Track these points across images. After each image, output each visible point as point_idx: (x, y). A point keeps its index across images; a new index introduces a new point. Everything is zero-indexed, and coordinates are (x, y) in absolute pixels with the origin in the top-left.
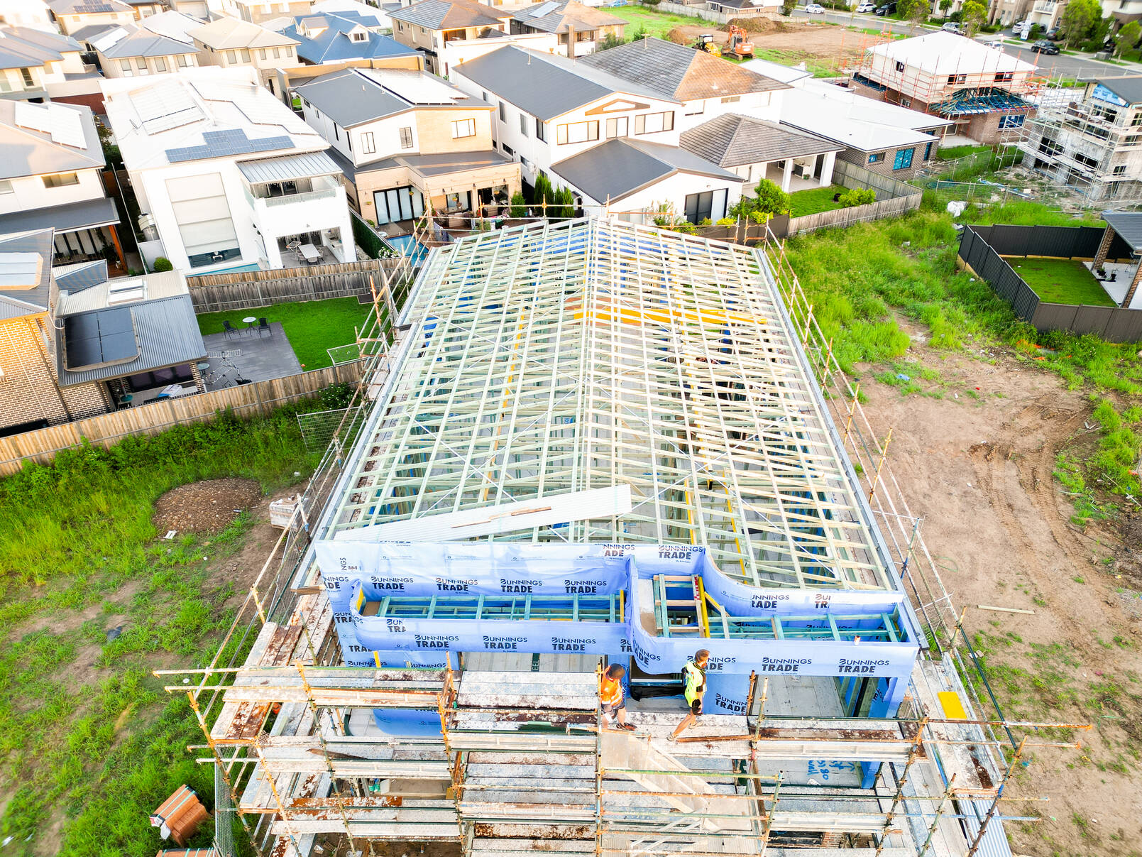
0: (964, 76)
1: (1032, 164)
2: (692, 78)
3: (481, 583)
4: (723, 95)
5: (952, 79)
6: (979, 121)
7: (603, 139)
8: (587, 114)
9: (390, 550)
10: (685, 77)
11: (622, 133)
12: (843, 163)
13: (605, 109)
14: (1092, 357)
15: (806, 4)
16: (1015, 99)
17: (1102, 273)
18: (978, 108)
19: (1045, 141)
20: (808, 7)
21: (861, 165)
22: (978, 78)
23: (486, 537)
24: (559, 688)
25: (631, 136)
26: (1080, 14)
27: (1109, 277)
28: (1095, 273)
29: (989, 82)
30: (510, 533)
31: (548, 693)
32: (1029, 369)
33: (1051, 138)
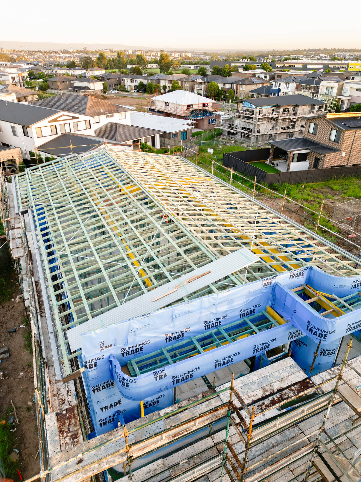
0: (192, 105)
1: (226, 134)
2: (90, 107)
3: (192, 329)
4: (107, 114)
5: (188, 106)
6: (201, 122)
7: (59, 134)
8: (49, 122)
9: (136, 324)
10: (87, 108)
11: (68, 131)
12: (163, 139)
13: (58, 119)
14: (290, 190)
15: (110, 90)
16: (211, 113)
17: (273, 164)
18: (200, 117)
19: (230, 124)
20: (111, 91)
21: (170, 139)
22: (198, 106)
23: (181, 300)
24: (277, 374)
25: (73, 132)
26: (213, 88)
27: (276, 165)
28: (270, 164)
29: (201, 107)
30: (195, 292)
31: (274, 380)
32: (273, 199)
33: (232, 123)
